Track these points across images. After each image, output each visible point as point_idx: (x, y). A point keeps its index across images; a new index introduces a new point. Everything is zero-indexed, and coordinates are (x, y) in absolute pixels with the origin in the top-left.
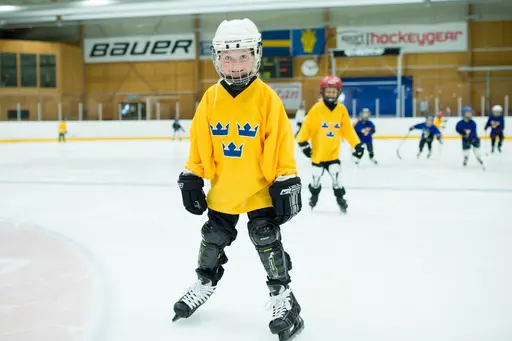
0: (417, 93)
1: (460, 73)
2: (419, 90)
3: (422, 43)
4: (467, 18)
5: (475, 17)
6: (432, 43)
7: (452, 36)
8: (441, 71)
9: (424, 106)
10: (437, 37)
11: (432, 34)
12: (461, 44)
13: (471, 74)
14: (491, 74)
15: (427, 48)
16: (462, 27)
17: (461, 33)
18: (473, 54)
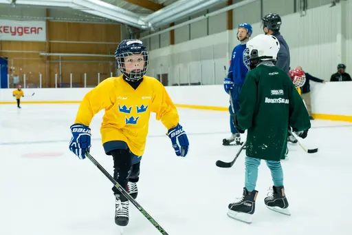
0: (11, 70)
1: (41, 56)
2: (13, 68)
3: (14, 34)
4: (45, 18)
5: (51, 18)
6: (21, 34)
7: (35, 30)
8: (28, 55)
9: (16, 80)
10: (25, 30)
11: (22, 28)
12: (42, 37)
13: (49, 58)
14: (62, 58)
15: (17, 38)
16: (43, 24)
17: (41, 29)
18: (50, 43)
